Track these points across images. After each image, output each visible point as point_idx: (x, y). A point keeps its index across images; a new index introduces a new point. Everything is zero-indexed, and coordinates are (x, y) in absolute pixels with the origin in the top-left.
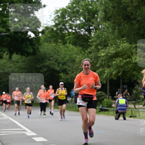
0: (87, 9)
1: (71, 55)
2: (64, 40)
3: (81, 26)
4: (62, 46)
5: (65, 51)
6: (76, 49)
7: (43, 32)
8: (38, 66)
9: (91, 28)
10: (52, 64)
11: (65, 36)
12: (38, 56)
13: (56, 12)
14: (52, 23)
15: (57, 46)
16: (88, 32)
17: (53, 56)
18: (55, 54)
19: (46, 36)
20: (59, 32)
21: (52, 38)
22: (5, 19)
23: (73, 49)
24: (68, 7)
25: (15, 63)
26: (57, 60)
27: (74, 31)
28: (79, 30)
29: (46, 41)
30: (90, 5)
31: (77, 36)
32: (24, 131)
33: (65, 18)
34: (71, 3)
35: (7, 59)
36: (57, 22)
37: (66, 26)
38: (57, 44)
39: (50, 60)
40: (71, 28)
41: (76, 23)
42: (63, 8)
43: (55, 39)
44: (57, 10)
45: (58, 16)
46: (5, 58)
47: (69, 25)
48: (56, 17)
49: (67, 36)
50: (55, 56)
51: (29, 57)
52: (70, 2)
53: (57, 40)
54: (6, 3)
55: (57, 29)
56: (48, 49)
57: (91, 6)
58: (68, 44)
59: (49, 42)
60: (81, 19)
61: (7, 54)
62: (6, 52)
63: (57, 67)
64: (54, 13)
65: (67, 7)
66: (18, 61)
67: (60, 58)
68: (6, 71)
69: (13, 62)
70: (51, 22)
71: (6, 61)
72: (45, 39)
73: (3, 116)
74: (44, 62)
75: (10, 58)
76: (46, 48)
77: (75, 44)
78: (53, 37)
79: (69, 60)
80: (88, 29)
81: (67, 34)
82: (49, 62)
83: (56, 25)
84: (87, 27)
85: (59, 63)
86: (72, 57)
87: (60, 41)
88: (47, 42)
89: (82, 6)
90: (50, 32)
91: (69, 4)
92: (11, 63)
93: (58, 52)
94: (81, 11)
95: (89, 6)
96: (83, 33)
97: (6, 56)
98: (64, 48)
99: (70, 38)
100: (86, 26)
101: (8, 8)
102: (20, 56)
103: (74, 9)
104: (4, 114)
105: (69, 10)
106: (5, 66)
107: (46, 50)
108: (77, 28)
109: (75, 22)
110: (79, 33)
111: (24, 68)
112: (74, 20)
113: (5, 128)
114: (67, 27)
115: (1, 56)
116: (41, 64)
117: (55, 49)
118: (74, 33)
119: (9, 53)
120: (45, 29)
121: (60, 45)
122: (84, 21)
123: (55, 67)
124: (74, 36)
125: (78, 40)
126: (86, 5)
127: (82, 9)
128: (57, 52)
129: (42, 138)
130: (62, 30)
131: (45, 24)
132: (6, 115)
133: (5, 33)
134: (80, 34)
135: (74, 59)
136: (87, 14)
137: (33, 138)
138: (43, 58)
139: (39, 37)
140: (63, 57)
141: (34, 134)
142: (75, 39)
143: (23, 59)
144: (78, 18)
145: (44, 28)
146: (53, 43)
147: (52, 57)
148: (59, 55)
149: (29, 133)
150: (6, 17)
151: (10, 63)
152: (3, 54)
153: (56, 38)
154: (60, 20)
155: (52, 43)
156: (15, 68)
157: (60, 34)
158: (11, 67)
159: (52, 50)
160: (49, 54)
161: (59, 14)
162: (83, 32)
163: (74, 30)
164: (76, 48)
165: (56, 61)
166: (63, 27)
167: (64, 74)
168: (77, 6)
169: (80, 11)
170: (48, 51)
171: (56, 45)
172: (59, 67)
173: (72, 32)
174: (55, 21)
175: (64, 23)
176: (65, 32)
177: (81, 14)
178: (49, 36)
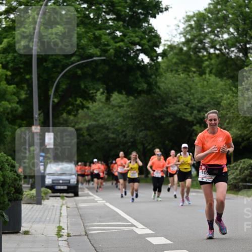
0: (242, 13)
1: (214, 93)
2: (200, 67)
3: (230, 42)
4: (197, 79)
5: (203, 86)
6: (221, 83)
7: (164, 54)
8: (156, 114)
9: (248, 46)
10: (180, 110)
11: (203, 62)
12: (156, 95)
13: (186, 18)
14: (180, 38)
15: (189, 79)
16: (243, 54)
17: (183, 95)
18: (186, 93)
19: (170, 61)
20: (192, 53)
21: (180, 66)
22: (97, 33)
23: (217, 84)
24: (207, 10)
25: (117, 108)
26: (189, 102)
27: (217, 52)
28: (227, 51)
29: (169, 70)
30: (247, 6)
31: (224, 60)
32: (133, 225)
33: (204, 29)
34: (213, 2)
35: (102, 102)
36: (188, 36)
37: (205, 43)
38: (188, 75)
39: (176, 103)
40: (214, 47)
41: (222, 37)
42: (199, 11)
43: (185, 65)
44: (188, 16)
45: (191, 26)
46: (100, 100)
47: (209, 42)
48: (187, 27)
49: (207, 60)
50: (185, 96)
51: (140, 99)
52: (211, 2)
53: (188, 68)
54: (101, 4)
55: (190, 49)
56: (173, 84)
57: (248, 8)
58: (207, 76)
59: (174, 72)
60: (230, 32)
61: (102, 93)
62: (101, 90)
63: (188, 114)
64: (183, 21)
65: (205, 10)
66: (120, 104)
67: (194, 99)
68: (101, 122)
69: (114, 106)
70: (178, 36)
71: (101, 105)
72: (168, 66)
73: (96, 200)
74: (166, 107)
75: (108, 99)
76: (169, 81)
77: (220, 74)
78: (183, 62)
79: (209, 102)
80: (242, 47)
81: (206, 58)
82: (174, 107)
83: (188, 42)
84: (242, 44)
85: (192, 108)
86: (214, 98)
87: (194, 69)
88: (172, 71)
89: (233, 7)
90: (176, 54)
91: (210, 4)
92: (109, 108)
93: (191, 89)
94: (230, 16)
95: (245, 8)
96: (235, 55)
97: (100, 96)
98: (200, 82)
99: (212, 64)
100: (239, 43)
101: (103, 14)
102: (125, 96)
103: (218, 13)
104: (96, 198)
105: (209, 15)
106: (99, 114)
107: (169, 85)
108: (223, 47)
109: (220, 36)
110: (227, 55)
111: (132, 118)
112: (218, 32)
113: (100, 222)
114: (207, 45)
115: (93, 96)
116: (161, 111)
117: (185, 83)
118: (218, 56)
119: (106, 91)
120: (169, 50)
121: (194, 77)
122: (236, 34)
123: (184, 116)
124: (218, 61)
125: (225, 68)
126: (240, 6)
127: (232, 14)
128: (188, 89)
129: (163, 238)
130: (197, 50)
131: (168, 41)
132: (101, 199)
133: (100, 56)
134: (229, 57)
135: (219, 100)
136: (241, 22)
137: (147, 238)
138: (164, 100)
139: (157, 62)
140: (200, 97)
141: (149, 231)
142: (220, 66)
143: (130, 102)
144: (225, 29)
145: (166, 48)
146: (183, 73)
147: (180, 97)
148: (193, 94)
149: (141, 230)
150: (100, 29)
151: (107, 108)
152: (96, 93)
153: (187, 64)
154: (195, 32)
155: (180, 73)
156: (117, 118)
157: (193, 57)
158: (109, 116)
159: (180, 86)
160: (176, 93)
161: (193, 23)
162: (234, 53)
163: (218, 50)
164: (221, 81)
165: (187, 105)
166: (199, 45)
167: (200, 126)
168: (224, 8)
169: (228, 16)
170: (173, 87)
171: (186, 76)
172: (193, 115)
173: (215, 53)
174: (185, 34)
175: (202, 37)
176: (203, 53)
177: (231, 22)
178: (174, 60)
